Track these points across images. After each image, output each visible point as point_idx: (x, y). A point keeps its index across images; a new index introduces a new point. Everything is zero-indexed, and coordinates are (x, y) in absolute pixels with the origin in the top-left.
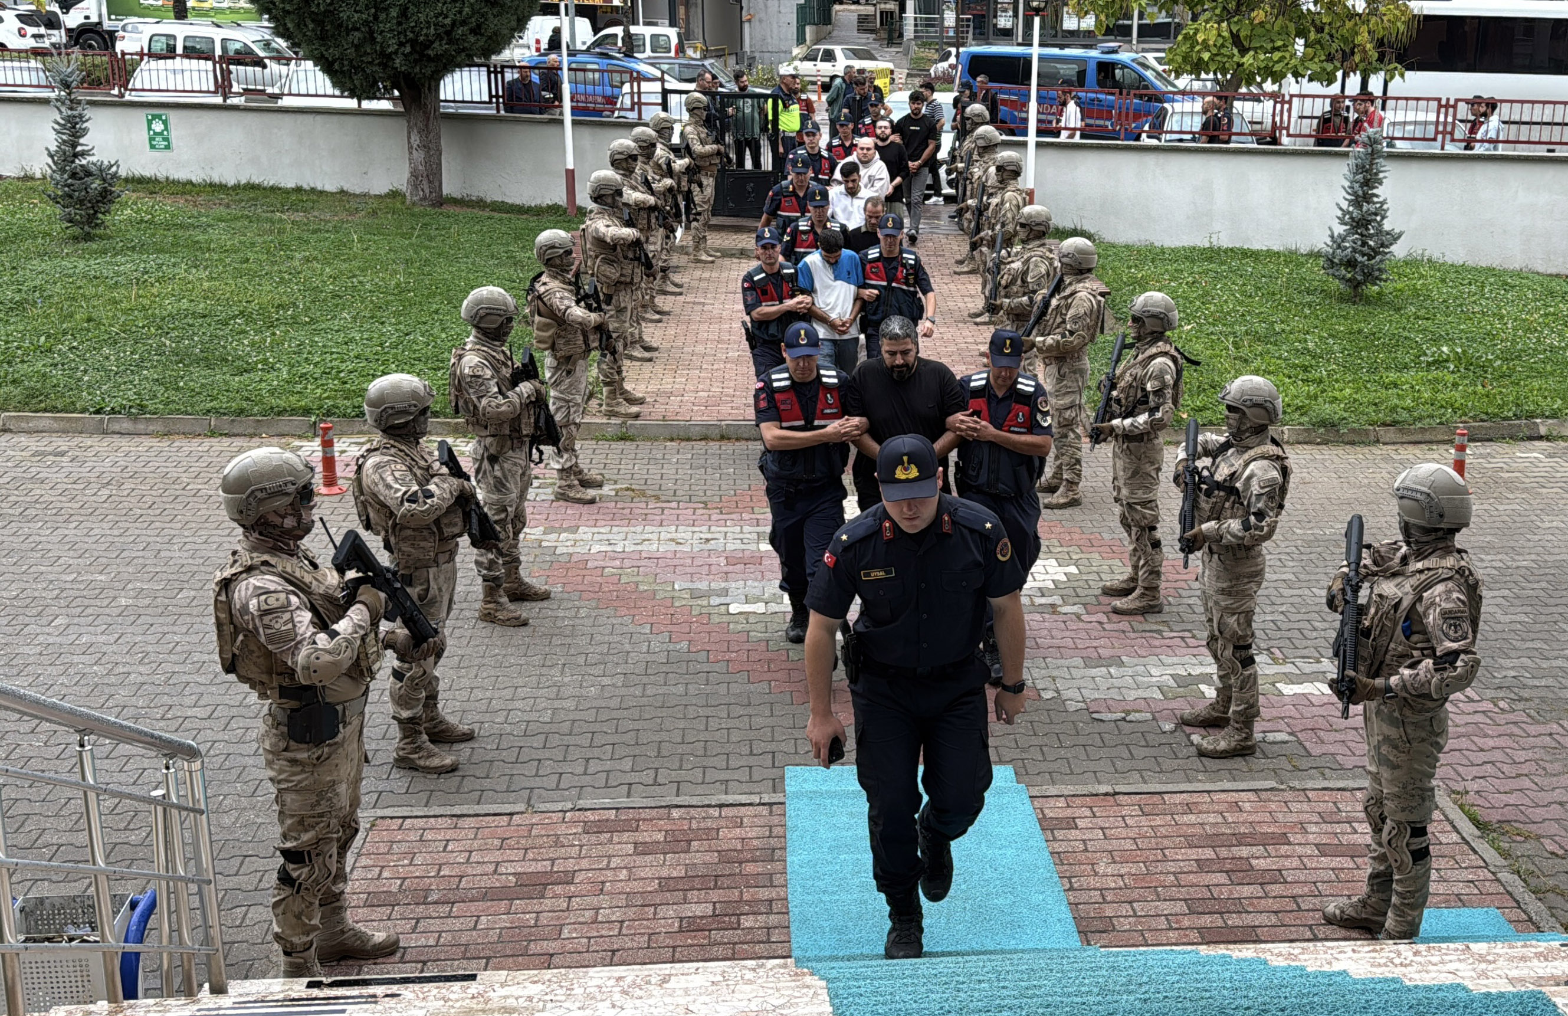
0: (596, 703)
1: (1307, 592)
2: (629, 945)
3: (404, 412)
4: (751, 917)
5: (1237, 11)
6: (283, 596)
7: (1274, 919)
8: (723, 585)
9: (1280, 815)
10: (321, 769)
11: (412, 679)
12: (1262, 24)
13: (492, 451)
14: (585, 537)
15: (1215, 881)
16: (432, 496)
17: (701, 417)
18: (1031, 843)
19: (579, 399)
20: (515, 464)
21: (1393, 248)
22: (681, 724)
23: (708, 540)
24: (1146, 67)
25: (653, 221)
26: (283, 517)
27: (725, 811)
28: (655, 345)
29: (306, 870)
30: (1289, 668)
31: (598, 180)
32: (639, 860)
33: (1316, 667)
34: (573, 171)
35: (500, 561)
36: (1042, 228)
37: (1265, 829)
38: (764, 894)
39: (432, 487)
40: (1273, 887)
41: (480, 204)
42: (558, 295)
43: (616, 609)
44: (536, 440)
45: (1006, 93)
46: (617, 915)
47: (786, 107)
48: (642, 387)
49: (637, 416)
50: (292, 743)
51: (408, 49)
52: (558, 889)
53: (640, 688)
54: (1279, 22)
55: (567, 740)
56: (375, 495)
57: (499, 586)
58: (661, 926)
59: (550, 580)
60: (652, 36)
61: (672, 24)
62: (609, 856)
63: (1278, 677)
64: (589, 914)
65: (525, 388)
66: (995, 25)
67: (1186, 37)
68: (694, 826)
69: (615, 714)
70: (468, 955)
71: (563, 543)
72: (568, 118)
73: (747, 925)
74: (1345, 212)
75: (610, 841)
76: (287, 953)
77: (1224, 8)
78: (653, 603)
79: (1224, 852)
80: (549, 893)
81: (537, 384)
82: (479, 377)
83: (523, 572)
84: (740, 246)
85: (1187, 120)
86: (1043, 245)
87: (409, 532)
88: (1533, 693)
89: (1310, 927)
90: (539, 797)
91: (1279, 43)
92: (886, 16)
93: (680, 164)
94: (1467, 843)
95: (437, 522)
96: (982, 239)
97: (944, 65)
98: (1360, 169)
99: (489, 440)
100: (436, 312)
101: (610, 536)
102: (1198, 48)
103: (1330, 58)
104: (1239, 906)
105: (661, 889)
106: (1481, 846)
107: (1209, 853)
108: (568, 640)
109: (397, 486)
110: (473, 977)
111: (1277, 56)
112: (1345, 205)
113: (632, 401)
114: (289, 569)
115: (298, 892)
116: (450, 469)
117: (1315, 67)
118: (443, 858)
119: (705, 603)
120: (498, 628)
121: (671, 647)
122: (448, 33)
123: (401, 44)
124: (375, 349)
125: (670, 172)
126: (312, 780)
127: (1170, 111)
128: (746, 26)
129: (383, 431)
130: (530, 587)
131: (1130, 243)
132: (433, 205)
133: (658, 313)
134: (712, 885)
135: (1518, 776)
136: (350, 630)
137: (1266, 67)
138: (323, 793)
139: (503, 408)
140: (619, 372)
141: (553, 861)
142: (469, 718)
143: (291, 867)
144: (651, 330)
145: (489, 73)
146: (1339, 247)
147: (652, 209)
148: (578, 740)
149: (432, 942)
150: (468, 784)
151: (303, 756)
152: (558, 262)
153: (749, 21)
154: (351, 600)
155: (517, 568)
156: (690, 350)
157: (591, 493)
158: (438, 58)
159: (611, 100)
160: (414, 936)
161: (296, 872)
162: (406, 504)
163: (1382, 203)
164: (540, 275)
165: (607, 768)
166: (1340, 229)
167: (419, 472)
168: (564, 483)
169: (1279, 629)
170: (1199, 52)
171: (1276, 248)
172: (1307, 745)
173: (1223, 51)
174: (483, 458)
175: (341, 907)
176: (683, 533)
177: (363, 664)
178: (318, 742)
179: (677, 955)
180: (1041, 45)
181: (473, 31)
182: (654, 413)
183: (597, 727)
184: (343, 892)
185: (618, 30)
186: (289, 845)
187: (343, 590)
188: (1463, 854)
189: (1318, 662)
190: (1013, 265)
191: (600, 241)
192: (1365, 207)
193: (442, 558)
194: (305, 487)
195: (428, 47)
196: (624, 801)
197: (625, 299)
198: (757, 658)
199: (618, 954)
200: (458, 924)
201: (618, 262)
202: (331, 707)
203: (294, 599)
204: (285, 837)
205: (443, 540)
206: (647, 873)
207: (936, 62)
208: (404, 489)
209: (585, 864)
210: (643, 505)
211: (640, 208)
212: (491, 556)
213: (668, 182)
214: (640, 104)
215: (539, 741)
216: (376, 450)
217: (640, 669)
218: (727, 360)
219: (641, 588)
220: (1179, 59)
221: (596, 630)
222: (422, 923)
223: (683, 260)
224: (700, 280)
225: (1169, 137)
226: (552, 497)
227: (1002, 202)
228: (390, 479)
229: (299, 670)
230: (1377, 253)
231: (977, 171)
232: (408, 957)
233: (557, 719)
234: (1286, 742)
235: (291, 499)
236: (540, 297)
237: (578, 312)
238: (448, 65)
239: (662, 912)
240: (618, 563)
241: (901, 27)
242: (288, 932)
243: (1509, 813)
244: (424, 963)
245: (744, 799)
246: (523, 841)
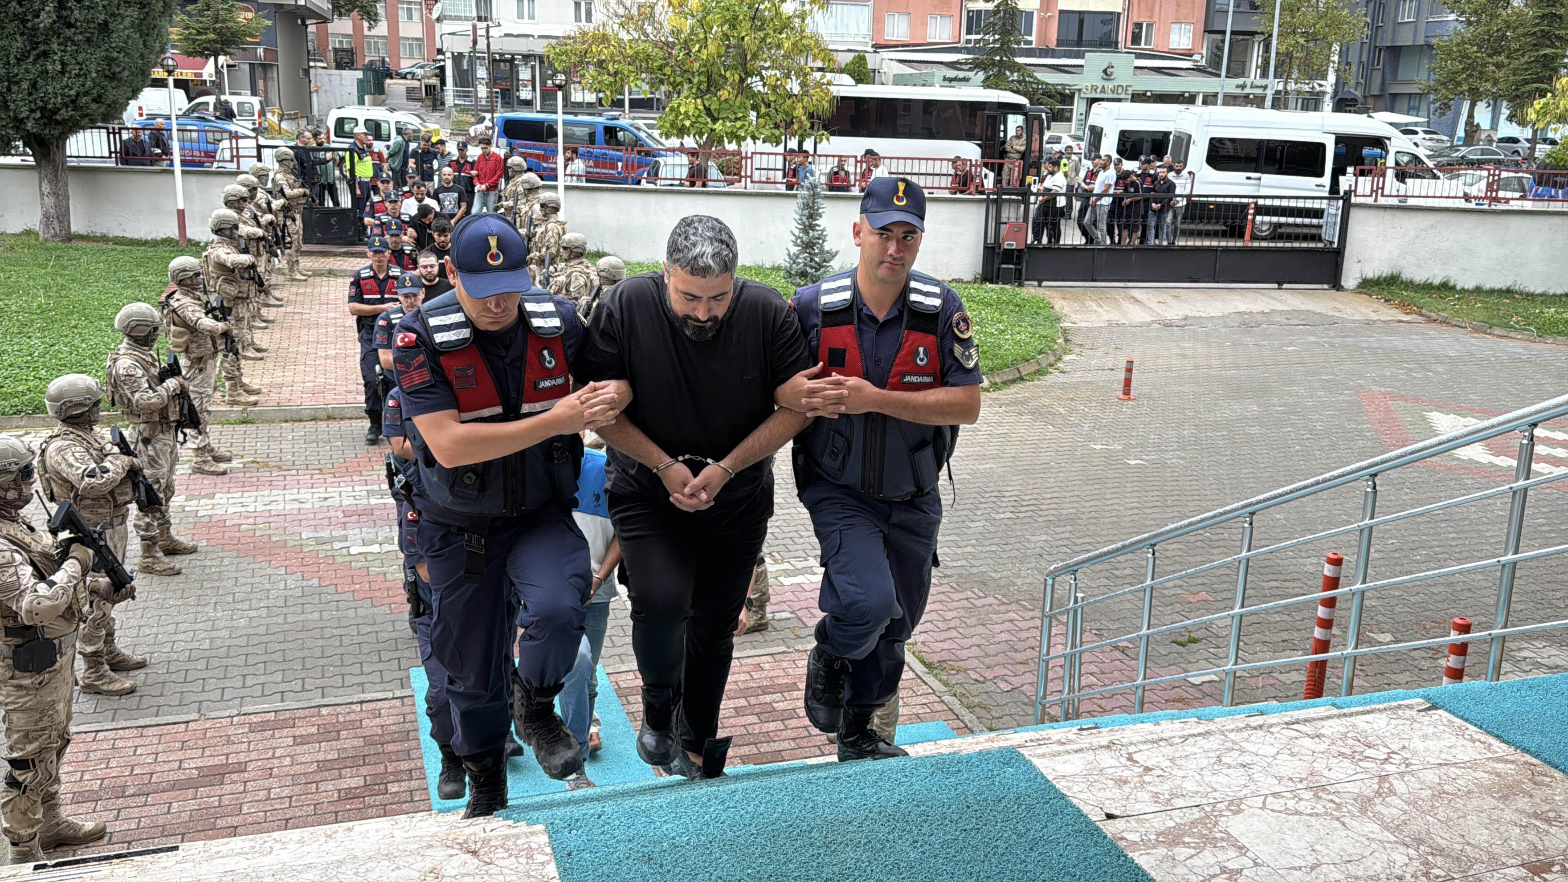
0: (245, 632)
1: (793, 511)
2: (299, 814)
3: (81, 405)
4: (396, 784)
5: (708, 91)
6: (8, 554)
7: (793, 744)
8: (343, 533)
9: (791, 671)
10: (41, 692)
11: (94, 620)
12: (726, 101)
13: (146, 434)
14: (221, 501)
15: (749, 722)
16: (108, 471)
17: (309, 403)
18: (612, 707)
19: (210, 391)
20: (165, 445)
21: (831, 263)
22: (320, 643)
23: (326, 499)
24: (639, 129)
25: (261, 248)
26: (7, 490)
27: (364, 706)
28: (264, 347)
29: (30, 774)
30: (786, 566)
31: (218, 217)
32: (299, 749)
33: (805, 564)
34: (183, 211)
35: (156, 524)
36: (580, 250)
37: (781, 681)
38: (405, 766)
39: (107, 464)
40: (790, 721)
41: (104, 239)
42: (190, 309)
43: (254, 556)
44: (180, 425)
45: (535, 148)
46: (286, 792)
47: (360, 158)
48: (257, 381)
49: (255, 404)
50: (17, 672)
51: (38, 115)
52: (235, 777)
53: (282, 617)
54: (739, 99)
55: (225, 662)
56: (59, 473)
57: (155, 544)
58: (321, 798)
59: (196, 537)
60: (239, 104)
61: (254, 93)
62: (274, 748)
63: (778, 573)
64: (263, 794)
65: (171, 383)
66: (518, 97)
67: (672, 109)
68: (341, 719)
69: (265, 639)
70: (166, 833)
71: (204, 507)
72: (178, 167)
73: (394, 790)
74: (797, 238)
75: (273, 736)
76: (14, 844)
77: (698, 88)
78: (286, 550)
79: (753, 701)
80: (227, 780)
81: (182, 380)
82: (132, 376)
83: (173, 531)
84: (328, 267)
85: (677, 169)
86: (581, 263)
87: (89, 502)
88: (953, 571)
89: (819, 747)
90: (208, 707)
91: (740, 115)
92: (430, 89)
93: (277, 203)
94: (920, 678)
95: (112, 493)
96: (531, 259)
97: (481, 128)
98: (806, 206)
99: (142, 426)
100: (75, 327)
101: (242, 500)
102: (681, 117)
103: (777, 126)
104: (768, 738)
105: (320, 770)
106: (930, 679)
107: (742, 702)
108: (216, 584)
109: (78, 465)
110: (176, 848)
111: (739, 124)
112: (797, 232)
113: (250, 392)
114: (12, 532)
115: (24, 793)
116: (121, 449)
117: (767, 132)
118: (133, 760)
119: (329, 547)
120: (156, 578)
121: (305, 583)
122: (73, 102)
123: (32, 111)
124: (25, 359)
125: (270, 210)
126: (35, 701)
127: (662, 163)
128: (314, 96)
129: (63, 421)
130: (180, 543)
131: (641, 260)
132: (63, 241)
133: (265, 321)
134: (361, 762)
135: (949, 629)
136: (65, 580)
137: (732, 132)
138: (44, 711)
139: (153, 400)
140: (239, 369)
141: (227, 755)
142: (140, 650)
143: (16, 773)
144: (260, 335)
145: (108, 133)
146: (794, 262)
147: (262, 238)
148: (234, 661)
149: (133, 826)
150: (145, 703)
151: (26, 682)
152: (189, 282)
153: (317, 91)
154: (64, 555)
155: (168, 529)
156: (295, 350)
157: (223, 466)
158: (64, 122)
159: (211, 155)
160: (117, 823)
161: (21, 776)
162: (87, 479)
163: (823, 231)
164: (174, 293)
165: (261, 681)
166: (794, 250)
167: (94, 453)
168: (199, 459)
169: (777, 539)
170: (682, 120)
171: (748, 264)
172: (804, 619)
173: (700, 119)
174: (137, 442)
175: (56, 805)
176: (305, 494)
177: (75, 607)
178: (40, 671)
179: (339, 818)
180: (564, 113)
181: (95, 100)
182: (269, 401)
183: (250, 650)
184: (57, 792)
185: (211, 99)
186: (15, 755)
187: (57, 548)
188: (918, 685)
189: (806, 560)
190: (559, 279)
191: (221, 266)
192: (811, 233)
193: (116, 522)
194: (27, 467)
195: (55, 113)
196: (279, 705)
197: (242, 311)
198: (377, 587)
199: (291, 821)
200: (153, 811)
201: (236, 281)
202: (49, 643)
203: (17, 556)
204: (12, 749)
205: (117, 506)
206: (307, 758)
207: (473, 124)
208: (84, 467)
209: (254, 755)
210: (268, 474)
211: (250, 238)
212: (147, 520)
213: (269, 217)
214: (238, 157)
215: (202, 664)
216: (57, 436)
217: (281, 602)
218: (327, 357)
219: (274, 539)
220: (668, 125)
221: (239, 574)
222: (122, 813)
223: (281, 279)
224: (297, 294)
225: (663, 182)
226: (190, 471)
227: (546, 231)
228: (71, 460)
229: (23, 614)
230: (821, 267)
231: (524, 209)
232: (114, 840)
233: (214, 646)
234: (789, 619)
235: (13, 477)
236: (174, 311)
237: (207, 322)
238: (74, 127)
239: (322, 787)
240: (251, 520)
241: (443, 97)
242: (16, 826)
243: (945, 656)
244: (129, 843)
245: (380, 695)
246: (200, 742)
